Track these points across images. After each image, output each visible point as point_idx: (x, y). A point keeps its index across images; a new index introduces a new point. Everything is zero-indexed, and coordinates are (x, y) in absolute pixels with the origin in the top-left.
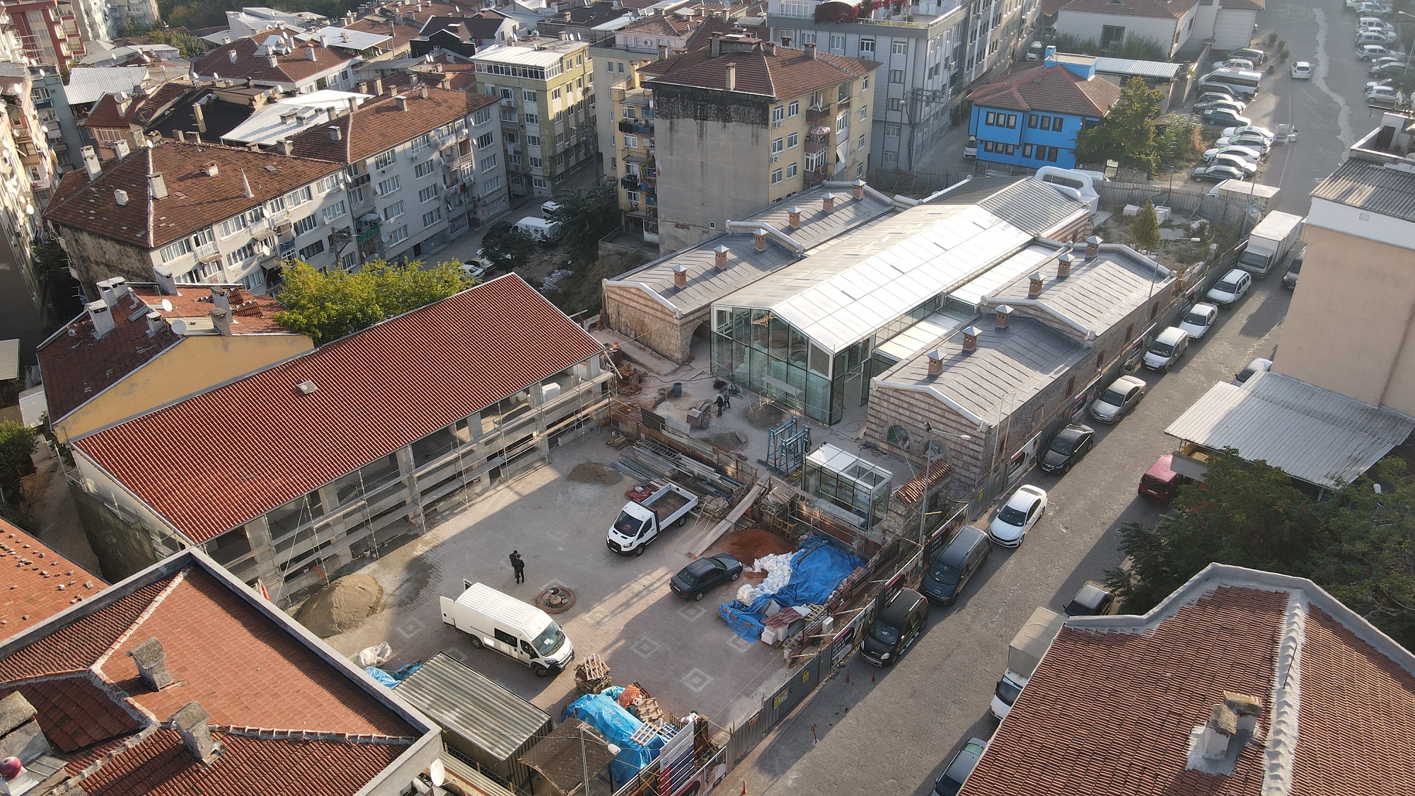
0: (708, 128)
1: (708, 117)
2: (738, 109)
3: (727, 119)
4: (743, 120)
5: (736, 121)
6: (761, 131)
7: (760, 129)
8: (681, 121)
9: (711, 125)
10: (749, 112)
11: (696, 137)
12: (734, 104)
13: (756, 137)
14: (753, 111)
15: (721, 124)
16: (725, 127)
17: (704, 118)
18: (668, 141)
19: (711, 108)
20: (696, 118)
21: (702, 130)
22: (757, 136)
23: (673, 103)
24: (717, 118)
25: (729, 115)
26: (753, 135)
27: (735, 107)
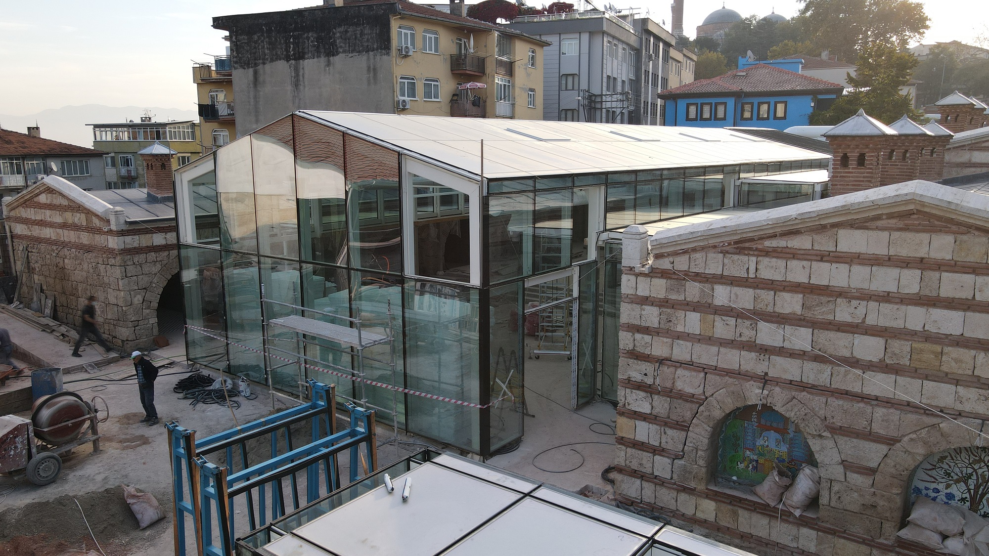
0: (306, 71)
1: (304, 53)
2: (346, 32)
3: (331, 51)
4: (355, 48)
5: (344, 52)
6: (382, 60)
7: (378, 57)
8: (268, 66)
9: (311, 66)
10: (362, 34)
11: (289, 88)
12: (340, 26)
13: (373, 71)
14: (367, 31)
15: (323, 60)
16: (329, 64)
17: (300, 56)
18: (252, 100)
19: (308, 38)
20: (288, 59)
21: (297, 75)
22: (375, 70)
23: (256, 42)
24: (317, 53)
25: (334, 44)
26: (369, 68)
27: (342, 29)
